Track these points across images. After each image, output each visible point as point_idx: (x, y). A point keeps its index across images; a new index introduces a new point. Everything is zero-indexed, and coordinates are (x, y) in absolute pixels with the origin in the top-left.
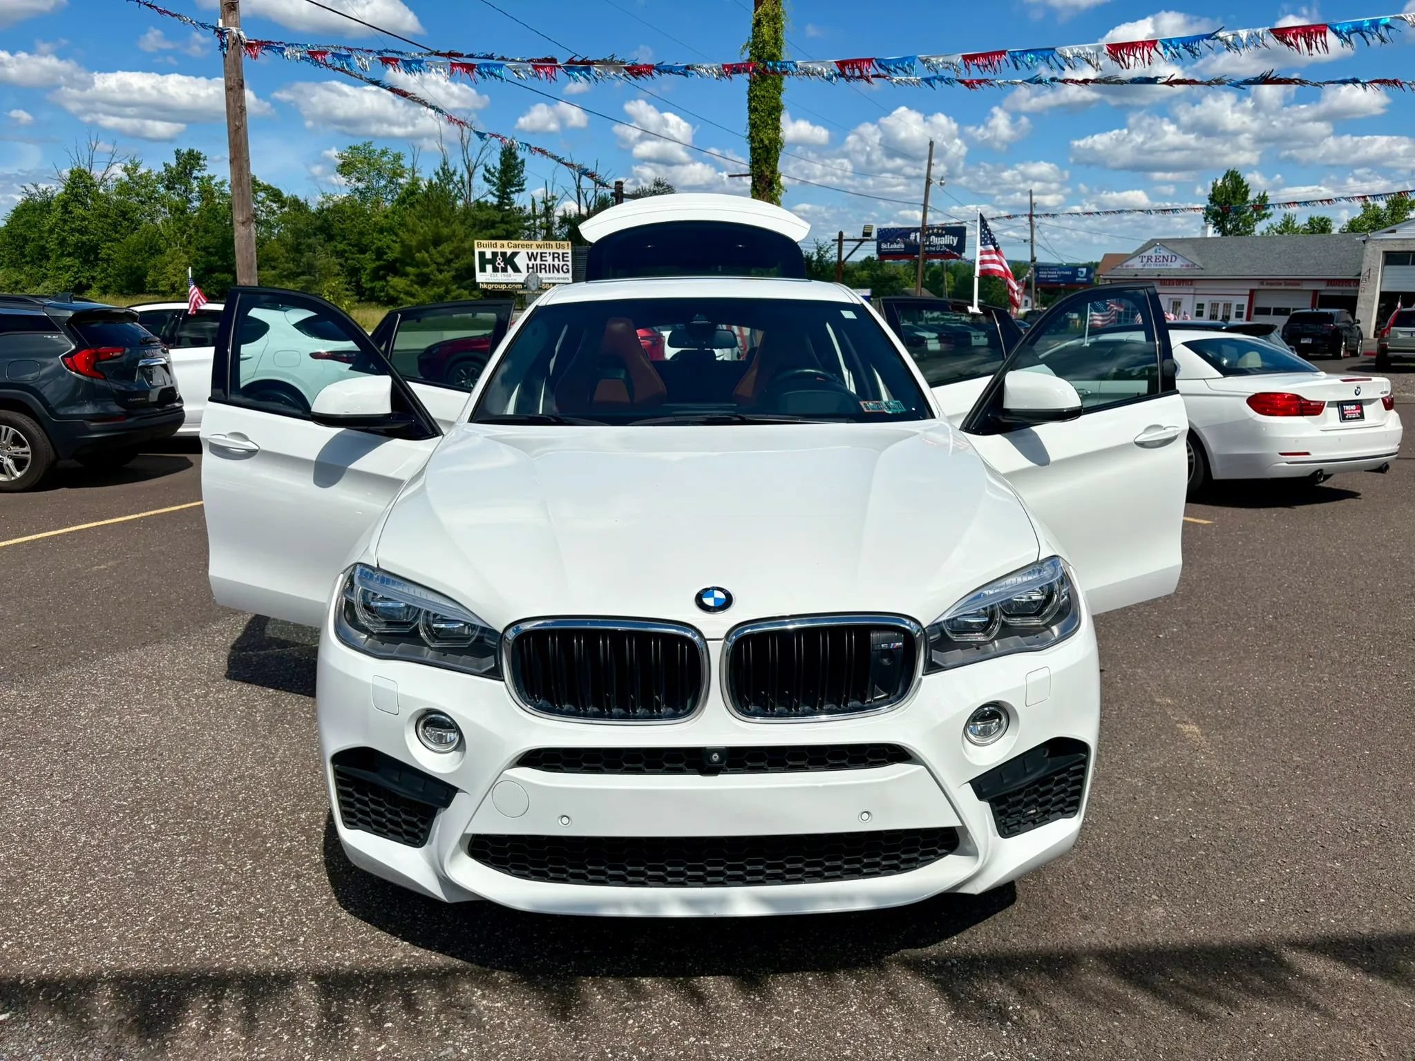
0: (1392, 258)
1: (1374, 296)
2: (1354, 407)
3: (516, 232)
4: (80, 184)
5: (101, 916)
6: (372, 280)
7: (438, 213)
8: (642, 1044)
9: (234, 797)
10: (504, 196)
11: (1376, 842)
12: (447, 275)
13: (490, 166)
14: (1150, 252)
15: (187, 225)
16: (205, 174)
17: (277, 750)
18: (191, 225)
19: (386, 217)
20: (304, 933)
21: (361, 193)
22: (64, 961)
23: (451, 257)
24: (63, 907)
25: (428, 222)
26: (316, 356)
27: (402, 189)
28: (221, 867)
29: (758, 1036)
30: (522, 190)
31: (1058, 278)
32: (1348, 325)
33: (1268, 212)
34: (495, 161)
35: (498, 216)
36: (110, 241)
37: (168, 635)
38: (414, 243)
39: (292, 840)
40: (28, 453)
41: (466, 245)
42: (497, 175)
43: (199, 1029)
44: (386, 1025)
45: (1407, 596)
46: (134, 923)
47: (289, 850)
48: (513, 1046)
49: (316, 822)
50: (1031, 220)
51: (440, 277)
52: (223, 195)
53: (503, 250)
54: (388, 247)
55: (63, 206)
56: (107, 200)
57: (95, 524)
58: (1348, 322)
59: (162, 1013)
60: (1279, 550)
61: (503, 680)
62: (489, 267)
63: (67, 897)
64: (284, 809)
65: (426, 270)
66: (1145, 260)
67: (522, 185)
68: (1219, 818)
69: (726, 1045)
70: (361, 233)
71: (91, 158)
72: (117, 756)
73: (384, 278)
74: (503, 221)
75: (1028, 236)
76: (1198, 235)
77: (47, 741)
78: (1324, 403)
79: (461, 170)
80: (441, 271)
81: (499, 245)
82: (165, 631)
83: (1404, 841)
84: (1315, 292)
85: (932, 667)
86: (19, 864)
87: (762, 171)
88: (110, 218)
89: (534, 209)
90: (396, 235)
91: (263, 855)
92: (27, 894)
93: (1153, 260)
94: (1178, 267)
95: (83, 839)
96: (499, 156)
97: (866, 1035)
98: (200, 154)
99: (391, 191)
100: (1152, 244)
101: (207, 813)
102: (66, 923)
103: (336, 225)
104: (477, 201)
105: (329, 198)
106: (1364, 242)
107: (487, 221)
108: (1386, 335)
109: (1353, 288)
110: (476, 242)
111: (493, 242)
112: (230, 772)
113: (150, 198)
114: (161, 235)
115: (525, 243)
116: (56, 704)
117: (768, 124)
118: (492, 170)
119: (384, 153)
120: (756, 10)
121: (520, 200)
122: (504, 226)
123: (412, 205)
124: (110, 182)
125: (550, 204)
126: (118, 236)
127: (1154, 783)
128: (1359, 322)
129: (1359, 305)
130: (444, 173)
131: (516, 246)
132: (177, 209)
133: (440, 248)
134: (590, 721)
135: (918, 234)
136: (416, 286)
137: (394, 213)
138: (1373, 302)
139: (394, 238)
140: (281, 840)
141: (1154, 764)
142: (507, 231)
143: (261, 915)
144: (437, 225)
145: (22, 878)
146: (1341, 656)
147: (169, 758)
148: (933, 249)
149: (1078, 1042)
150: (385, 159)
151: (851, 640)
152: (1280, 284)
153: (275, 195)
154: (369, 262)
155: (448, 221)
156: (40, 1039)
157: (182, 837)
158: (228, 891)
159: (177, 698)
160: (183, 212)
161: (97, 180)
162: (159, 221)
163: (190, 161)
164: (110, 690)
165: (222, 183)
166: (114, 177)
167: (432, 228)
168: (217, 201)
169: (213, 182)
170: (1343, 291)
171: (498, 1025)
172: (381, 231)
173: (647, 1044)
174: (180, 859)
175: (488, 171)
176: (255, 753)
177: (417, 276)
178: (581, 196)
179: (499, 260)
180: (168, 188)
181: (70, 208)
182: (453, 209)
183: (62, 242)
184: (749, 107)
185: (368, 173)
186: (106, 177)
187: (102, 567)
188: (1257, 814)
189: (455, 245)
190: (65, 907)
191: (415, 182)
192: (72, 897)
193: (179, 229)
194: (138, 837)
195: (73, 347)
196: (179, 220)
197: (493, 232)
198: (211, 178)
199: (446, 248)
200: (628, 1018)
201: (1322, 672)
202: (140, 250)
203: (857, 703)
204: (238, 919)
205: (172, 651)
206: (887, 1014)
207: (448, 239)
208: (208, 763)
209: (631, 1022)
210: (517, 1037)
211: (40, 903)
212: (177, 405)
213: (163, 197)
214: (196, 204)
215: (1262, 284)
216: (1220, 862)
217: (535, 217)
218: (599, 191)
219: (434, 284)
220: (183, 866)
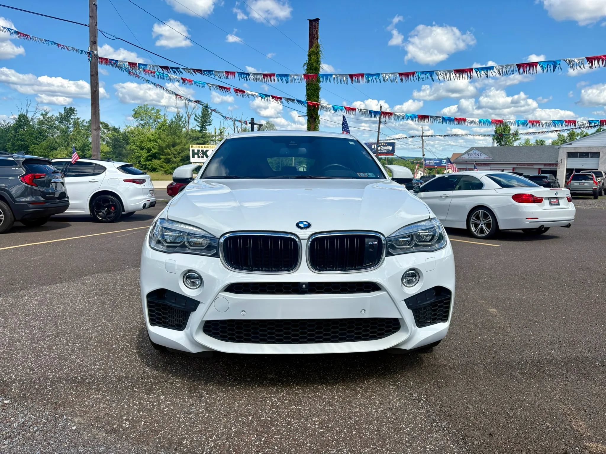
0: (571, 155)
1: (564, 170)
2: (555, 200)
3: (207, 142)
4: (22, 119)
5: (45, 369)
6: (145, 161)
7: (175, 133)
8: (273, 408)
9: (98, 332)
10: (203, 127)
11: (568, 345)
12: (178, 159)
13: (197, 115)
14: (472, 152)
15: (68, 138)
16: (76, 117)
17: (115, 317)
18: (69, 138)
19: (153, 135)
20: (131, 374)
21: (142, 125)
22: (31, 383)
23: (180, 151)
24: (29, 366)
25: (170, 137)
26: (126, 181)
27: (159, 123)
28: (95, 353)
29: (320, 405)
30: (210, 124)
31: (434, 164)
32: (553, 181)
33: (519, 137)
34: (199, 113)
35: (200, 135)
36: (34, 144)
37: (65, 280)
38: (164, 146)
39: (124, 345)
40: (2, 217)
41: (186, 147)
42: (200, 118)
43: (89, 404)
44: (167, 402)
45: (579, 269)
46: (59, 371)
47: (123, 349)
48: (220, 409)
49: (134, 339)
50: (422, 139)
51: (175, 160)
52: (84, 126)
53: (202, 149)
54: (153, 147)
55: (15, 130)
56: (33, 127)
57: (31, 244)
58: (553, 180)
59: (73, 400)
60: (527, 255)
61: (220, 258)
62: (196, 156)
63: (30, 364)
64: (119, 335)
65: (169, 157)
66: (470, 155)
67: (210, 122)
68: (505, 337)
69: (307, 408)
70: (142, 142)
71: (27, 110)
72: (47, 319)
73: (151, 160)
74: (202, 137)
75: (421, 146)
76: (490, 146)
77: (17, 314)
78: (543, 198)
79: (185, 116)
80: (175, 158)
81: (200, 147)
82: (64, 279)
83: (579, 344)
84: (540, 169)
85: (389, 254)
86: (9, 353)
87: (312, 114)
88: (34, 135)
89: (215, 133)
90: (156, 142)
91: (112, 350)
92: (13, 362)
93: (473, 155)
94: (483, 158)
95: (35, 345)
96: (201, 110)
97: (364, 405)
98: (75, 109)
99: (155, 124)
100: (472, 149)
101: (87, 337)
102: (30, 371)
103: (131, 138)
104: (191, 129)
105: (129, 127)
106: (559, 148)
107: (196, 137)
108: (569, 184)
109: (555, 167)
110: (191, 145)
111: (198, 145)
112: (96, 324)
113: (52, 127)
114: (56, 142)
115: (212, 146)
116: (20, 302)
117: (314, 95)
118: (198, 116)
119: (152, 109)
120: (309, 50)
121: (210, 129)
122: (203, 139)
123: (164, 130)
124: (35, 120)
125: (222, 130)
126: (37, 142)
127: (478, 327)
128: (558, 180)
129: (558, 174)
130: (178, 117)
131: (208, 147)
132: (63, 131)
133: (175, 148)
134: (254, 273)
135: (376, 145)
136: (164, 164)
137: (156, 133)
138: (563, 173)
139: (155, 143)
140: (119, 345)
141: (478, 321)
142: (204, 141)
143: (113, 369)
144: (174, 138)
145: (10, 357)
146: (553, 288)
147: (70, 319)
148: (382, 151)
149: (450, 406)
150: (153, 111)
151: (357, 242)
152: (525, 166)
153: (106, 126)
154: (144, 154)
155: (179, 137)
156: (22, 409)
157: (77, 344)
158: (98, 361)
159: (71, 300)
160: (66, 132)
161: (30, 119)
162: (55, 136)
163: (70, 111)
164: (42, 298)
165: (83, 121)
166: (37, 118)
167: (172, 139)
168: (81, 128)
169: (79, 120)
170: (551, 168)
171: (214, 402)
172: (150, 141)
173: (275, 408)
174: (77, 351)
175: (196, 116)
176: (105, 318)
177: (165, 159)
178: (236, 128)
179: (201, 153)
180: (60, 122)
181: (18, 131)
182: (181, 132)
183: (13, 144)
184: (306, 88)
185: (145, 117)
186: (34, 117)
187: (36, 258)
188: (520, 336)
189: (182, 146)
190: (29, 367)
191: (165, 121)
192: (32, 364)
193: (64, 139)
194: (59, 345)
195: (25, 173)
196: (64, 136)
197: (198, 141)
198: (78, 119)
199: (178, 148)
200: (267, 400)
201: (546, 292)
202: (47, 148)
203: (360, 267)
204: (103, 370)
205: (68, 285)
206: (373, 399)
207: (179, 144)
208: (86, 321)
209: (268, 401)
210: (222, 406)
211: (19, 366)
212: (66, 199)
213: (58, 126)
214: (72, 129)
215: (518, 165)
216: (505, 351)
217: (216, 136)
218: (243, 126)
219: (173, 163)
220: (78, 354)
